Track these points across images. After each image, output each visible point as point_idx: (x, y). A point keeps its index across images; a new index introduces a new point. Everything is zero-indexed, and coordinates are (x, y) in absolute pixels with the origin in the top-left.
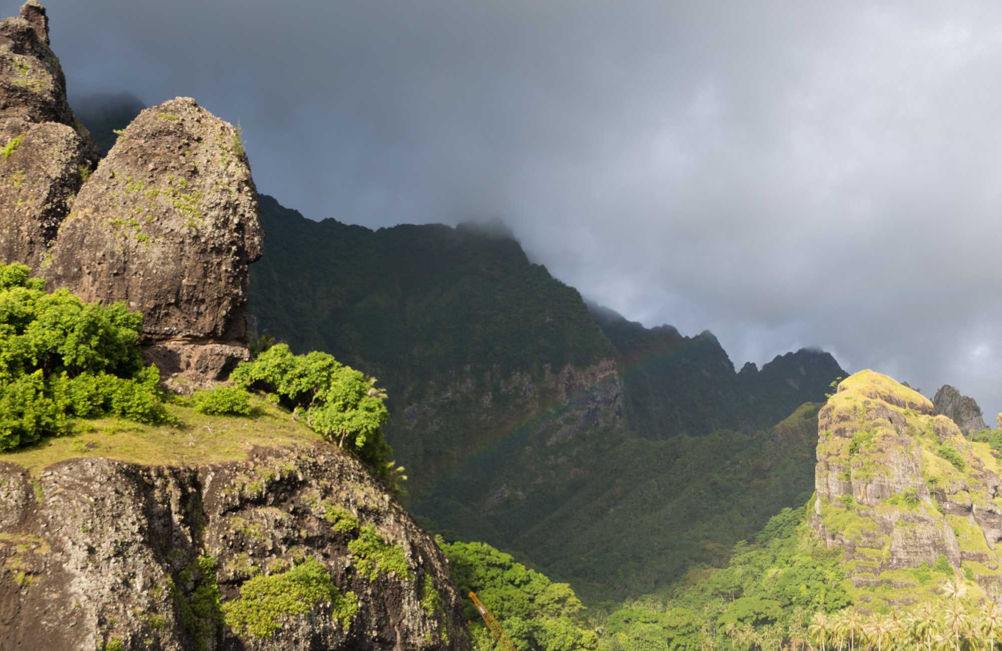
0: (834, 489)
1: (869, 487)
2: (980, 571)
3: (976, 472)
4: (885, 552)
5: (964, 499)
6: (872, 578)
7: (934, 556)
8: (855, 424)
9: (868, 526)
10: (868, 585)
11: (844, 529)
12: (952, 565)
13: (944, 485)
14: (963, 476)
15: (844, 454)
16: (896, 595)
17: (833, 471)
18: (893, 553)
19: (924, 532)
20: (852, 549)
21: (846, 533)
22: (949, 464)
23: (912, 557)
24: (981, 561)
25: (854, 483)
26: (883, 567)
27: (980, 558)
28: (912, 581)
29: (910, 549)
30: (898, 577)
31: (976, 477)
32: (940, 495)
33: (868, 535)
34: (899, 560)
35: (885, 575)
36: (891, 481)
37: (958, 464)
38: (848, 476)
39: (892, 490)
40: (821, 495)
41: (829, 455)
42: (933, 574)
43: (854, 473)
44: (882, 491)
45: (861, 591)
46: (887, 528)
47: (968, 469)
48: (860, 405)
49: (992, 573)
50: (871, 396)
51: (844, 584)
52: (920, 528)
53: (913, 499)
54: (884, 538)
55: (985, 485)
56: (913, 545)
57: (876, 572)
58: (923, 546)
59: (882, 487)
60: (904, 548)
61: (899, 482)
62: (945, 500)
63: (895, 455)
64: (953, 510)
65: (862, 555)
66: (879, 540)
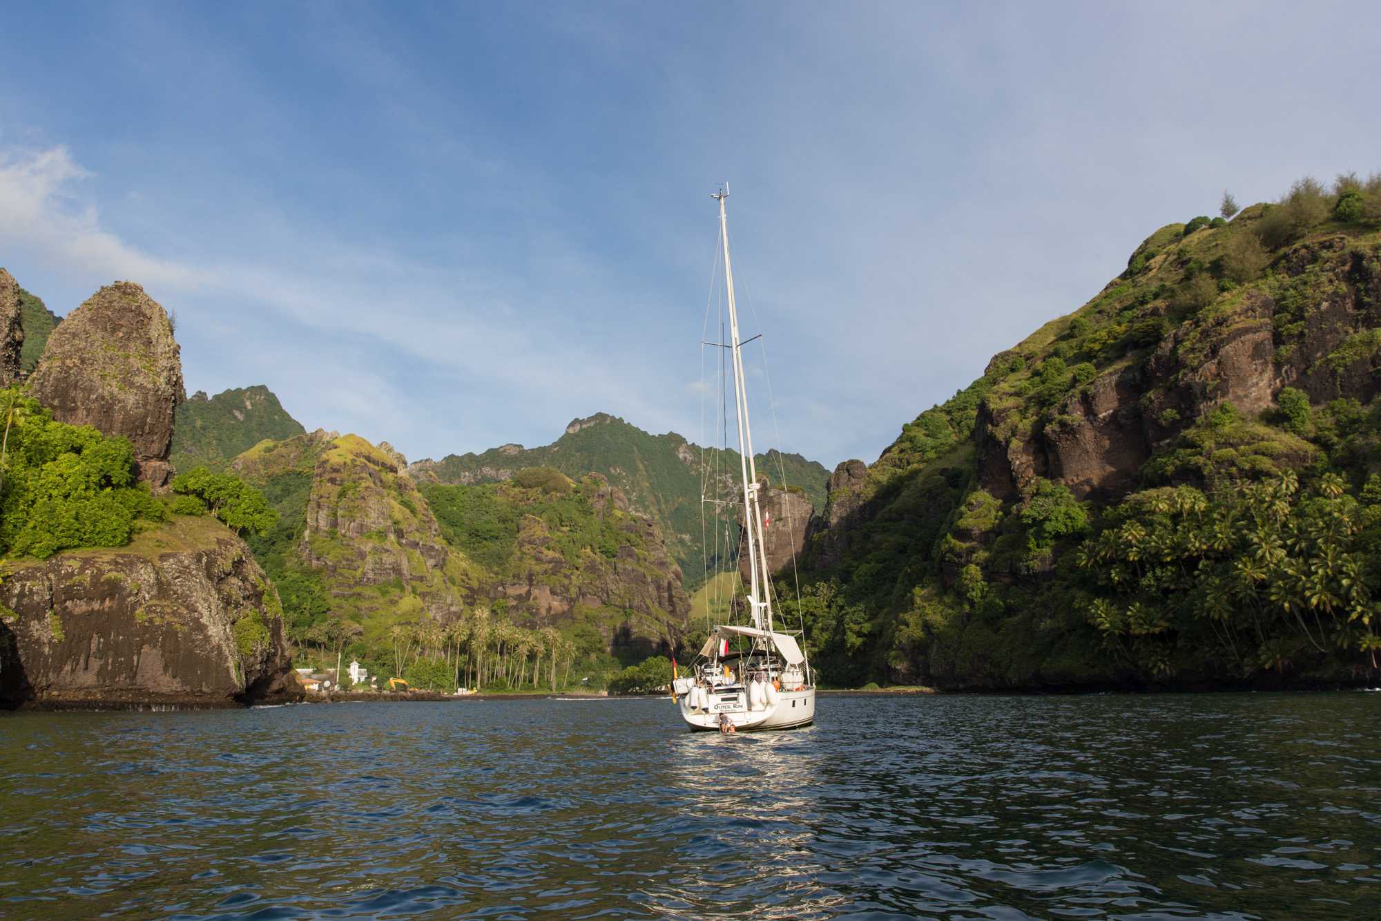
0: (322, 523)
1: (352, 524)
2: (422, 588)
3: (425, 518)
4: (359, 573)
5: (416, 537)
6: (347, 592)
7: (393, 577)
8: (345, 475)
9: (348, 553)
10: (344, 596)
11: (328, 554)
12: (404, 583)
13: (403, 526)
14: (416, 521)
15: (334, 498)
16: (364, 605)
17: (322, 509)
18: (364, 574)
19: (388, 559)
20: (334, 569)
21: (330, 557)
22: (408, 512)
23: (377, 577)
24: (422, 581)
25: (340, 520)
26: (357, 583)
27: (421, 579)
28: (375, 595)
29: (377, 571)
30: (367, 592)
31: (424, 521)
32: (400, 534)
33: (347, 560)
34: (368, 579)
35: (358, 589)
36: (368, 521)
37: (413, 511)
38: (335, 515)
39: (369, 530)
40: (310, 526)
41: (321, 497)
42: (391, 590)
43: (340, 513)
44: (361, 528)
45: (337, 600)
46: (362, 555)
47: (420, 516)
48: (349, 462)
49: (428, 590)
50: (358, 455)
51: (326, 595)
52: (385, 557)
53: (382, 535)
54: (359, 563)
55: (430, 528)
56: (379, 568)
57: (350, 586)
58: (385, 569)
59: (362, 525)
60: (373, 570)
61: (374, 523)
62: (403, 537)
63: (373, 503)
64: (407, 544)
65: (341, 574)
66: (355, 564)
